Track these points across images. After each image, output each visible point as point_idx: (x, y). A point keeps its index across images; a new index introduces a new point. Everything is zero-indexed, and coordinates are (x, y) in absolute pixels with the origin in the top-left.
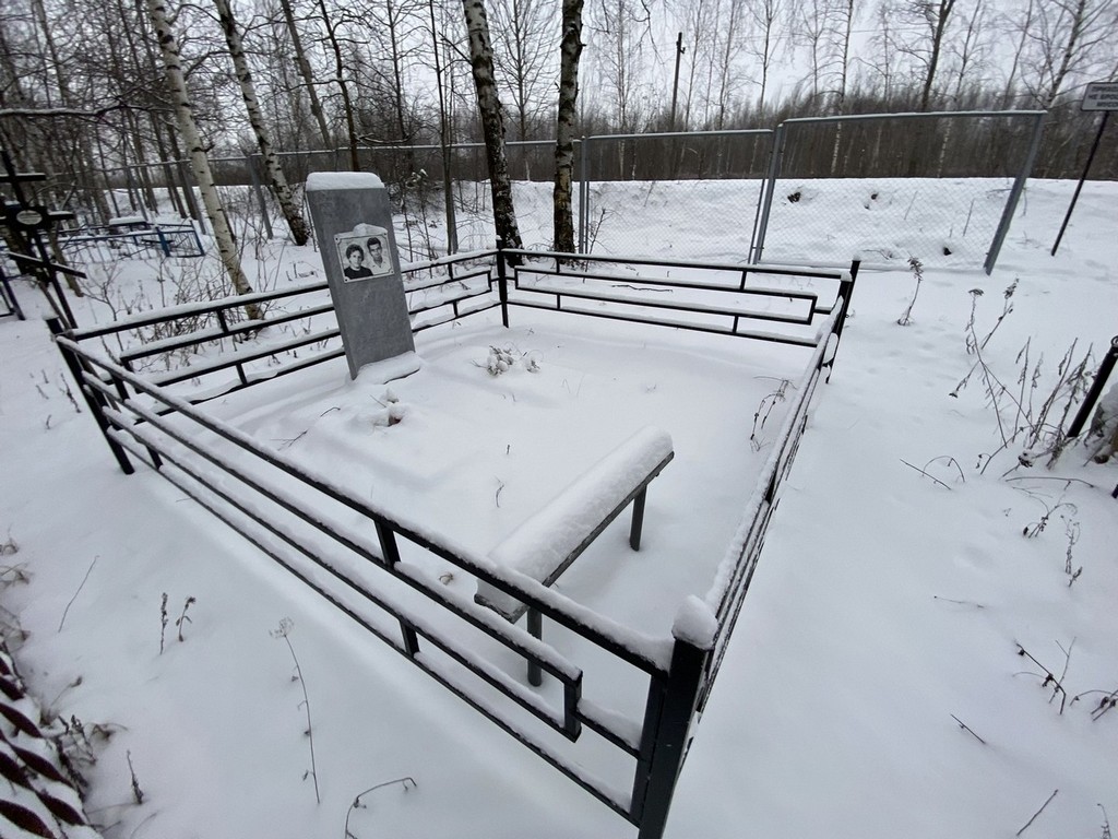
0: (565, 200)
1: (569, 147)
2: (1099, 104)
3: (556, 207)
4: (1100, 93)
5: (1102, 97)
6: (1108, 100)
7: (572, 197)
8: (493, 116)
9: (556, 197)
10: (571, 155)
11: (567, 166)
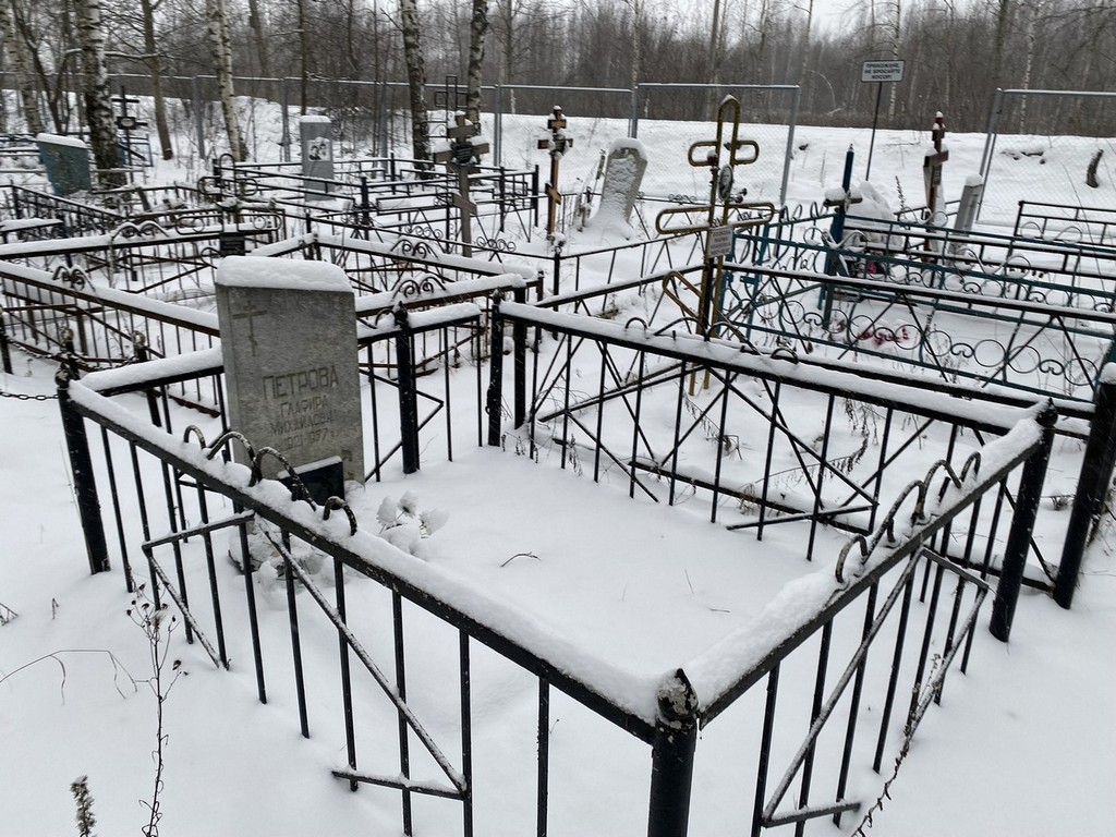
2: (874, 77)
4: (872, 68)
5: (875, 72)
6: (879, 74)
8: (416, 69)
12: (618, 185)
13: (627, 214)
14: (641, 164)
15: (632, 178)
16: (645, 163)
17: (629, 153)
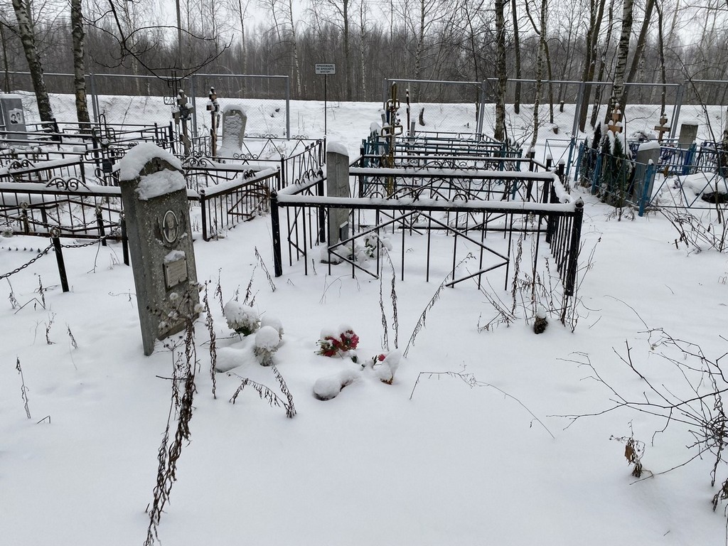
0: (83, 106)
1: (82, 80)
2: (321, 72)
3: (78, 110)
4: (320, 67)
5: (322, 69)
7: (88, 105)
8: (35, 63)
9: (77, 104)
10: (84, 84)
11: (82, 89)
12: (233, 131)
13: (241, 146)
14: (244, 119)
15: (240, 126)
16: (246, 118)
17: (236, 113)
